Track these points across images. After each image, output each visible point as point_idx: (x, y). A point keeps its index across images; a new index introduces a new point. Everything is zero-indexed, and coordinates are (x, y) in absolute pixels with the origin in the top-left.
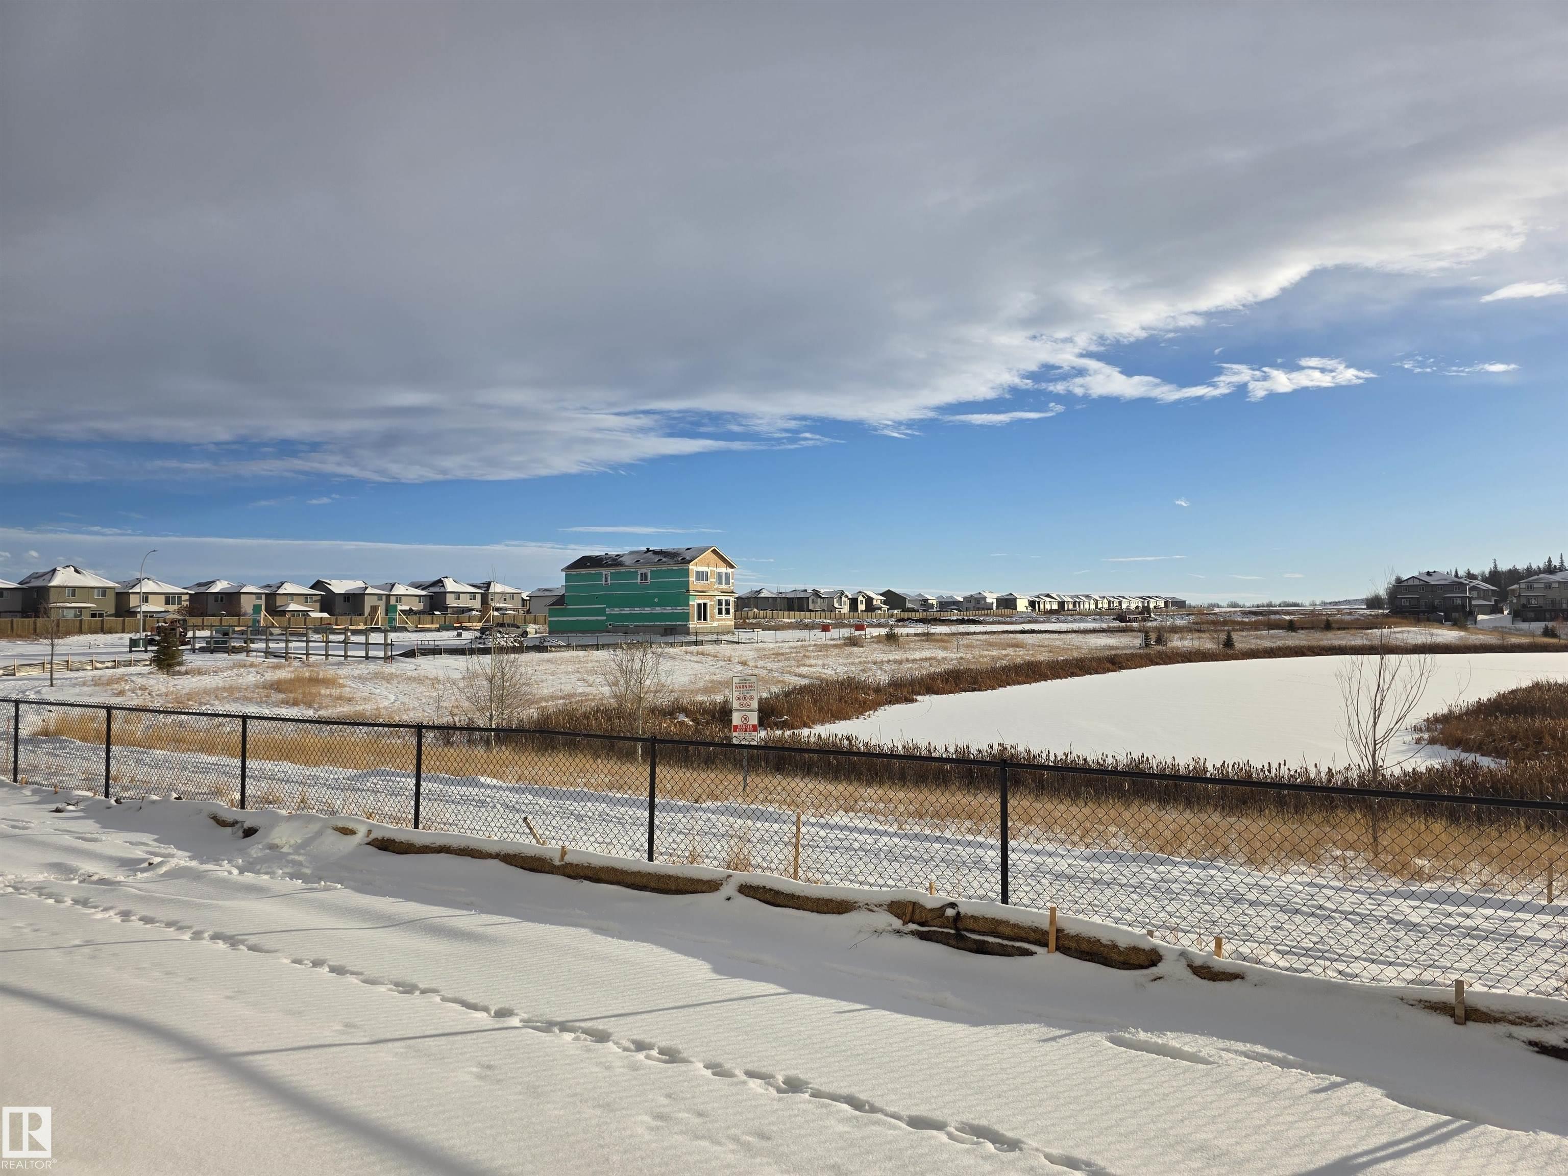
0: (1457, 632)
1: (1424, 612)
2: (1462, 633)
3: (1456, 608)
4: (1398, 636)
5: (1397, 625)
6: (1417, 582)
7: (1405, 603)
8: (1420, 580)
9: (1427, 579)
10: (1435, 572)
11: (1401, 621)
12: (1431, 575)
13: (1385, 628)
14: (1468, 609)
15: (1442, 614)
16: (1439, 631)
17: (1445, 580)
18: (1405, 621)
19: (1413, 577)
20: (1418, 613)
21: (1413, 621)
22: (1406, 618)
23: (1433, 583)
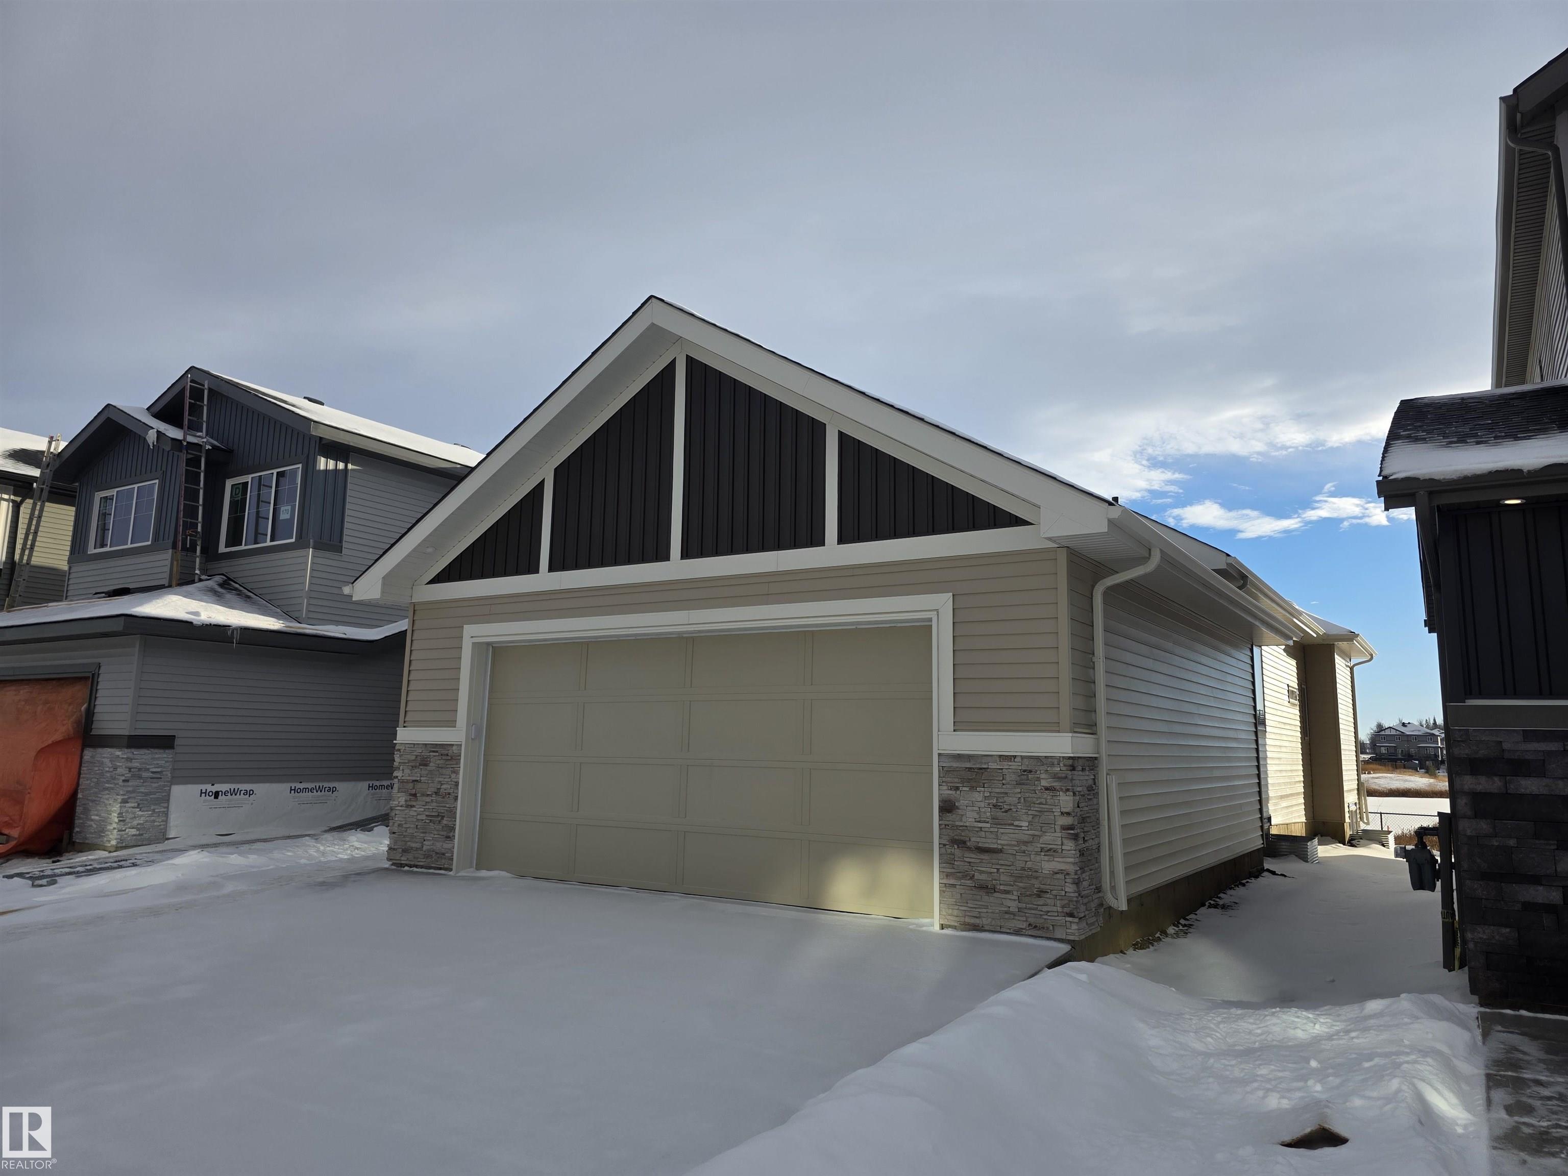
0: (1427, 779)
1: (1401, 760)
2: (1432, 781)
3: (1428, 758)
4: (1376, 780)
5: (1375, 771)
6: (1393, 732)
7: (1383, 750)
8: (1397, 730)
9: (1403, 729)
10: (1409, 723)
11: (1380, 767)
12: (1406, 726)
13: (1365, 773)
14: (1440, 759)
15: (1417, 762)
16: (1412, 778)
17: (1419, 731)
18: (1383, 768)
19: (1390, 727)
20: (1395, 760)
21: (1390, 768)
22: (1385, 765)
23: (1408, 733)
